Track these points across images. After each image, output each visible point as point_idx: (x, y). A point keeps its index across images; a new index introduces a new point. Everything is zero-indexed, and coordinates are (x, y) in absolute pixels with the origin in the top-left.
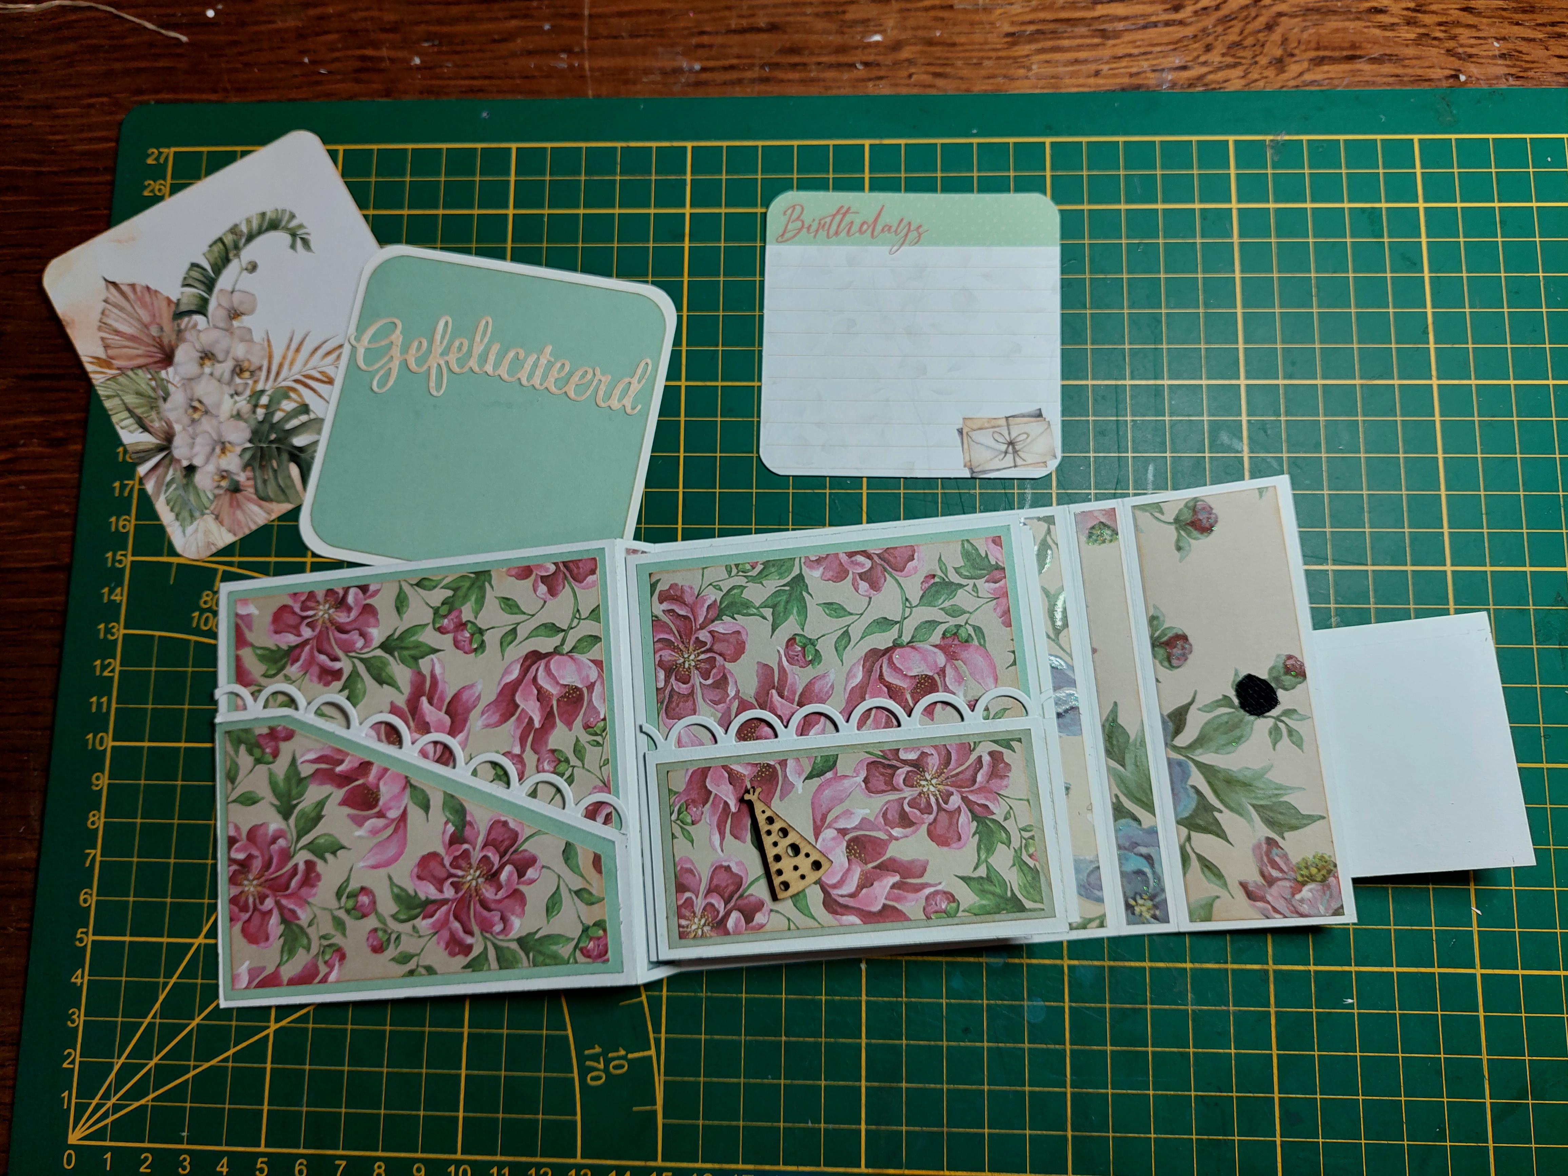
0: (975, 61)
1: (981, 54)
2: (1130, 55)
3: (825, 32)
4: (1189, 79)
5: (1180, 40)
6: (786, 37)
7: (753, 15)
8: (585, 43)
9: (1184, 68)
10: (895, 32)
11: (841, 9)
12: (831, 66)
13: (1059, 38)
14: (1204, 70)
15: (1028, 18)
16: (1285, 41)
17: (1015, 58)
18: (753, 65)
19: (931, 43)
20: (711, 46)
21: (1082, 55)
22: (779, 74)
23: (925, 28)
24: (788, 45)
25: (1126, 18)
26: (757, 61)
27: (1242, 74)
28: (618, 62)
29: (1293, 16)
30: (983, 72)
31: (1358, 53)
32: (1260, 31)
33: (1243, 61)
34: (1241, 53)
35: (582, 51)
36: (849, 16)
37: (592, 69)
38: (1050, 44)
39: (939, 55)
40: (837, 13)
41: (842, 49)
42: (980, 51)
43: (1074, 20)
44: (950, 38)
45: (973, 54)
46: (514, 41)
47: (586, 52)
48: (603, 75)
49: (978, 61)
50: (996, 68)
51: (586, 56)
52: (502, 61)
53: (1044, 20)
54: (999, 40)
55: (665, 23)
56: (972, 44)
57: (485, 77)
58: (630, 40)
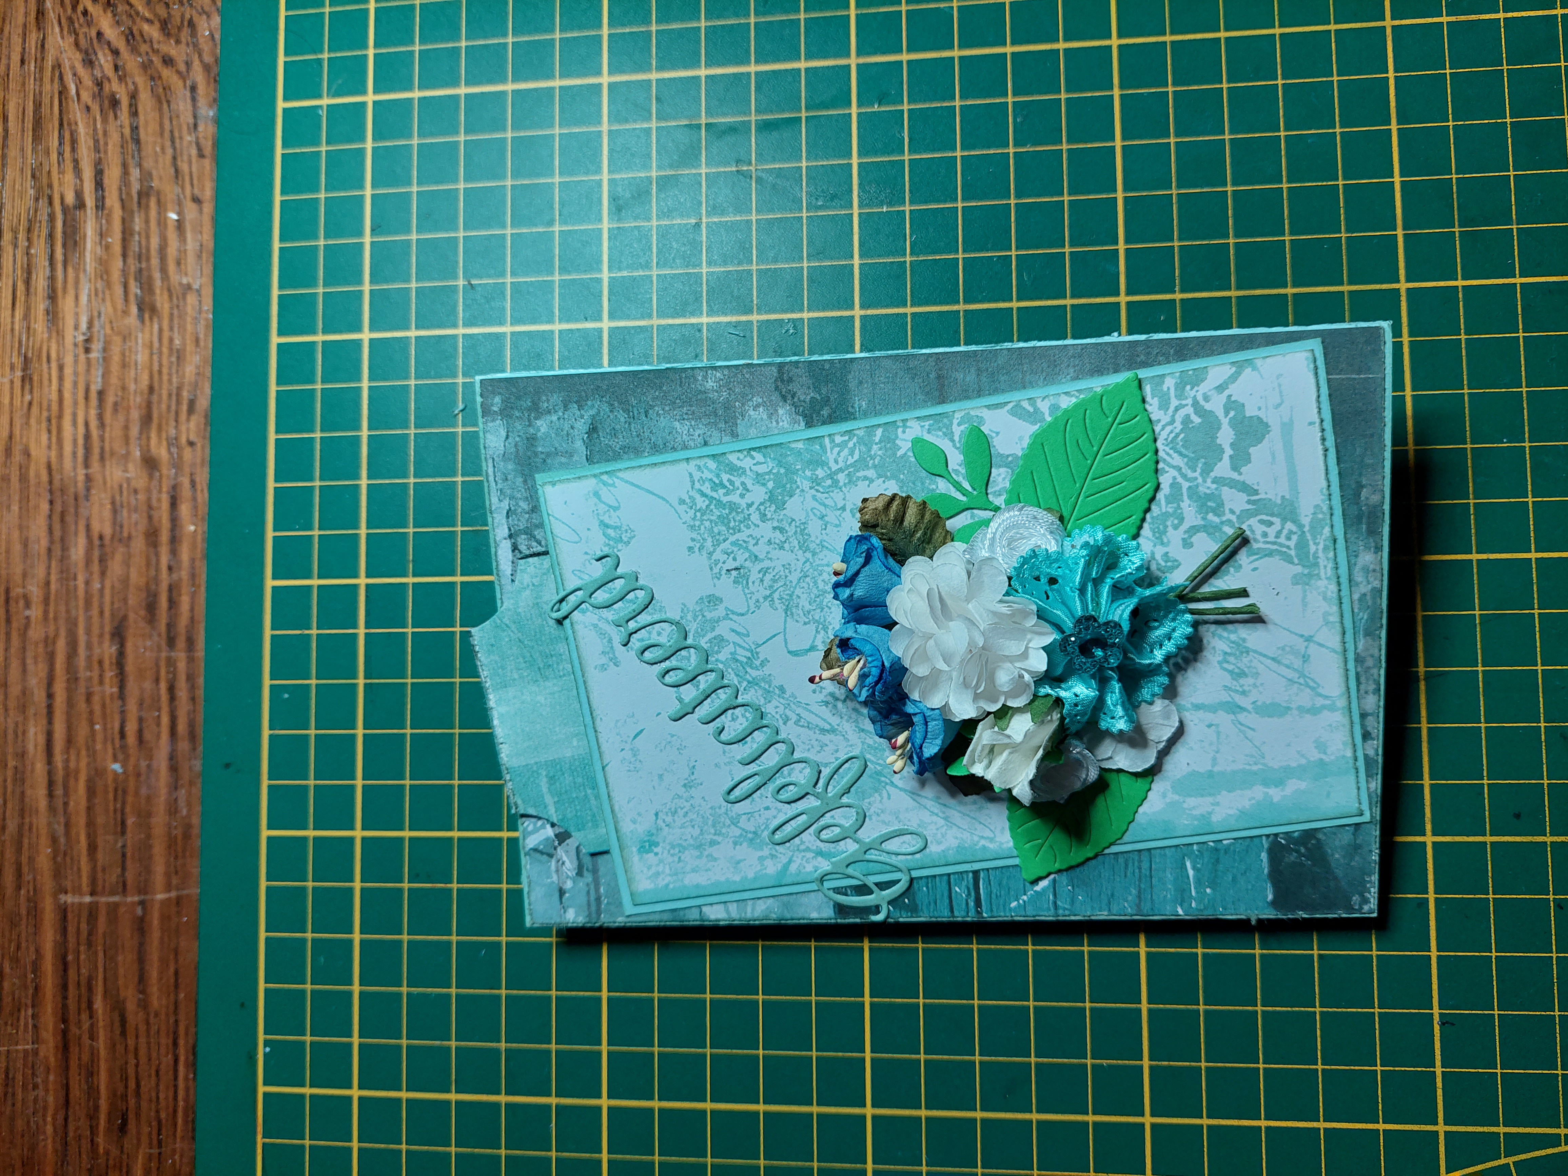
0: (174, 359)
1: (165, 350)
2: (174, 158)
3: (127, 564)
4: (208, 83)
5: (156, 97)
6: (132, 616)
7: (100, 662)
8: (129, 899)
9: (193, 89)
10: (131, 466)
11: (97, 542)
12: (174, 552)
13: (148, 250)
14: (196, 64)
15: (119, 290)
17: (171, 308)
18: (169, 659)
19: (147, 419)
20: (141, 720)
21: (172, 220)
22: (183, 621)
23: (126, 428)
24: (143, 613)
25: (125, 166)
26: (164, 655)
27: (205, 17)
28: (159, 849)
30: (190, 347)
33: (188, 16)
34: (177, 20)
35: (142, 903)
36: (108, 531)
37: (168, 888)
38: (155, 262)
39: (164, 406)
40: (102, 546)
41: (152, 538)
42: (161, 353)
43: (124, 232)
44: (142, 394)
45: (165, 362)
46: (124, 1002)
47: (142, 897)
48: (176, 873)
49: (175, 355)
50: (185, 330)
51: (148, 897)
52: (152, 1020)
53: (123, 271)
54: (147, 329)
55: (106, 786)
56: (151, 365)
57: (175, 1044)
58: (129, 835)
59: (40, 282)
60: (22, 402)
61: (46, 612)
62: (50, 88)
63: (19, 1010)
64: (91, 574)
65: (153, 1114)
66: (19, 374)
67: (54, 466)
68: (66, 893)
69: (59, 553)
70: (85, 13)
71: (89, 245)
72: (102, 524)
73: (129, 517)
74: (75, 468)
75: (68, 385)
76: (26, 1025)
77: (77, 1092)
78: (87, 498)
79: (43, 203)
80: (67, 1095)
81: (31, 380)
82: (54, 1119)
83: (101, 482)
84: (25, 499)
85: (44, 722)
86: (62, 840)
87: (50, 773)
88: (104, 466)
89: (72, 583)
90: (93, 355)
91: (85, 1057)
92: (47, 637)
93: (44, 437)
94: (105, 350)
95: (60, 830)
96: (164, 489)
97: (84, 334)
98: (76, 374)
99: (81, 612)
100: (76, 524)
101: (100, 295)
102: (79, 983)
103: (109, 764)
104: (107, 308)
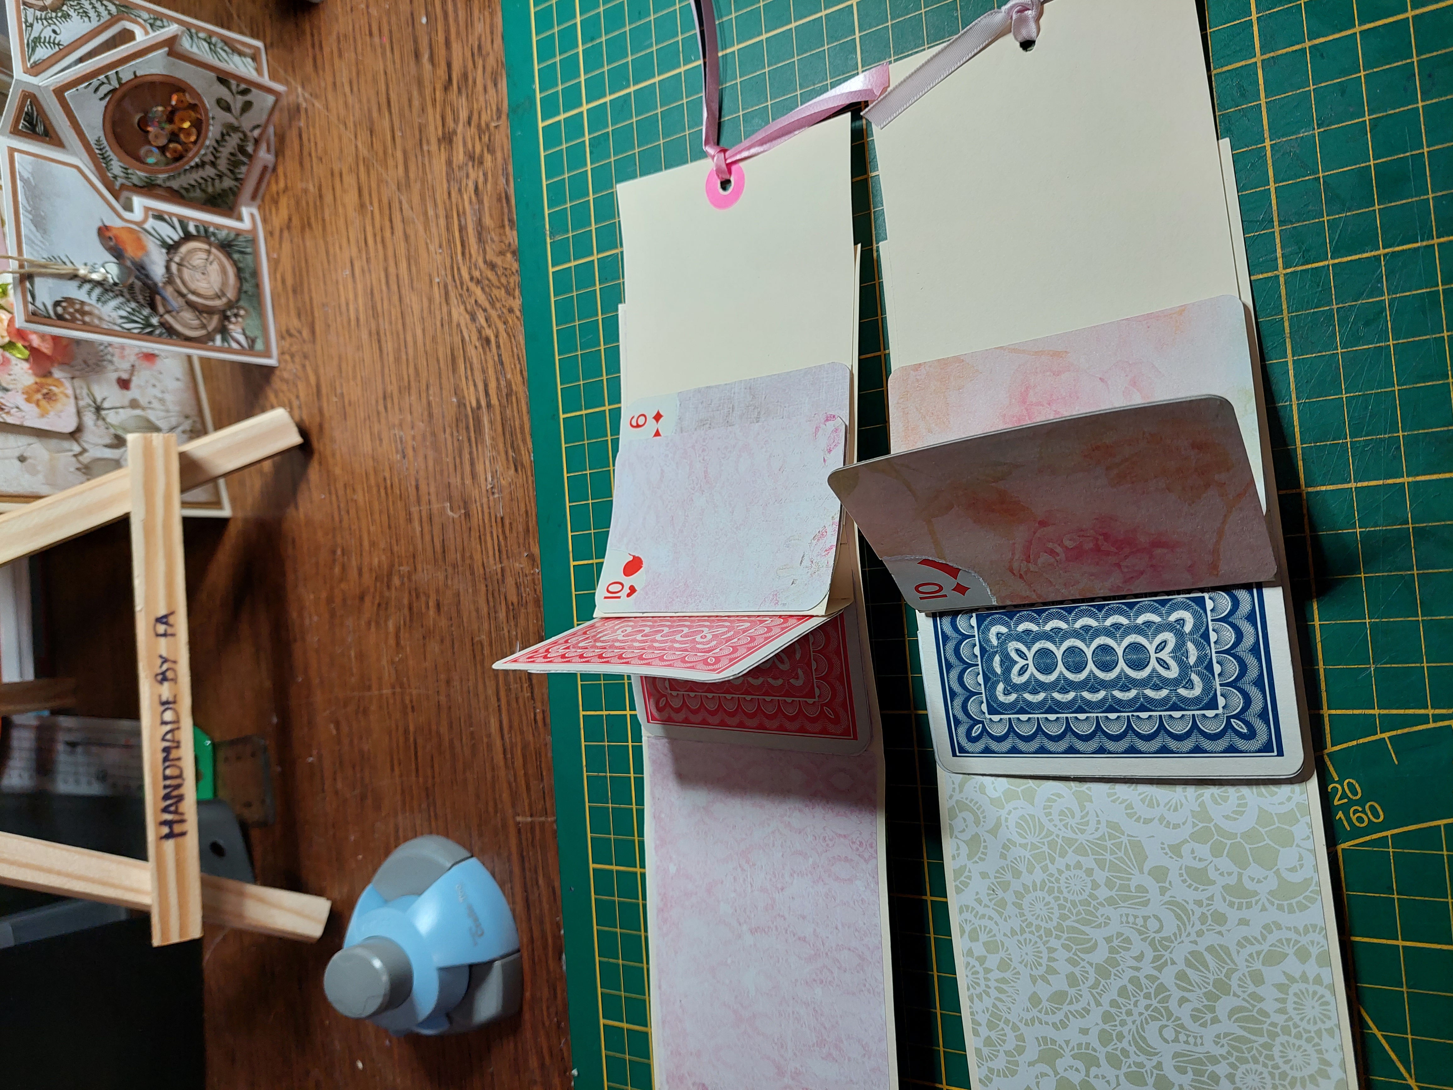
5: (508, 334)
7: (520, 678)
8: (549, 819)
10: (522, 561)
11: (511, 607)
13: (515, 429)
15: (504, 456)
16: (502, 253)
19: (527, 531)
23: (517, 538)
25: (498, 379)
29: (485, 251)
31: (503, 195)
32: (497, 274)
34: (512, 285)
35: (555, 821)
36: (515, 601)
38: (519, 436)
43: (502, 420)
46: (553, 881)
53: (504, 443)
55: (531, 752)
58: (545, 781)
59: (466, 457)
60: (466, 528)
61: (491, 651)
62: (457, 339)
66: (463, 511)
67: (485, 565)
68: (518, 815)
70: (468, 290)
71: (487, 431)
72: (513, 598)
73: (525, 591)
74: (495, 564)
75: (486, 515)
78: (503, 582)
79: (462, 409)
81: (469, 514)
83: (509, 571)
84: (474, 585)
85: (498, 714)
86: (514, 785)
87: (503, 745)
88: (509, 561)
90: (496, 496)
91: (538, 912)
93: (479, 548)
94: (501, 492)
95: (512, 779)
97: (491, 484)
98: (489, 508)
99: (508, 649)
100: (500, 598)
101: (495, 459)
102: (530, 869)
103: (531, 738)
104: (499, 467)
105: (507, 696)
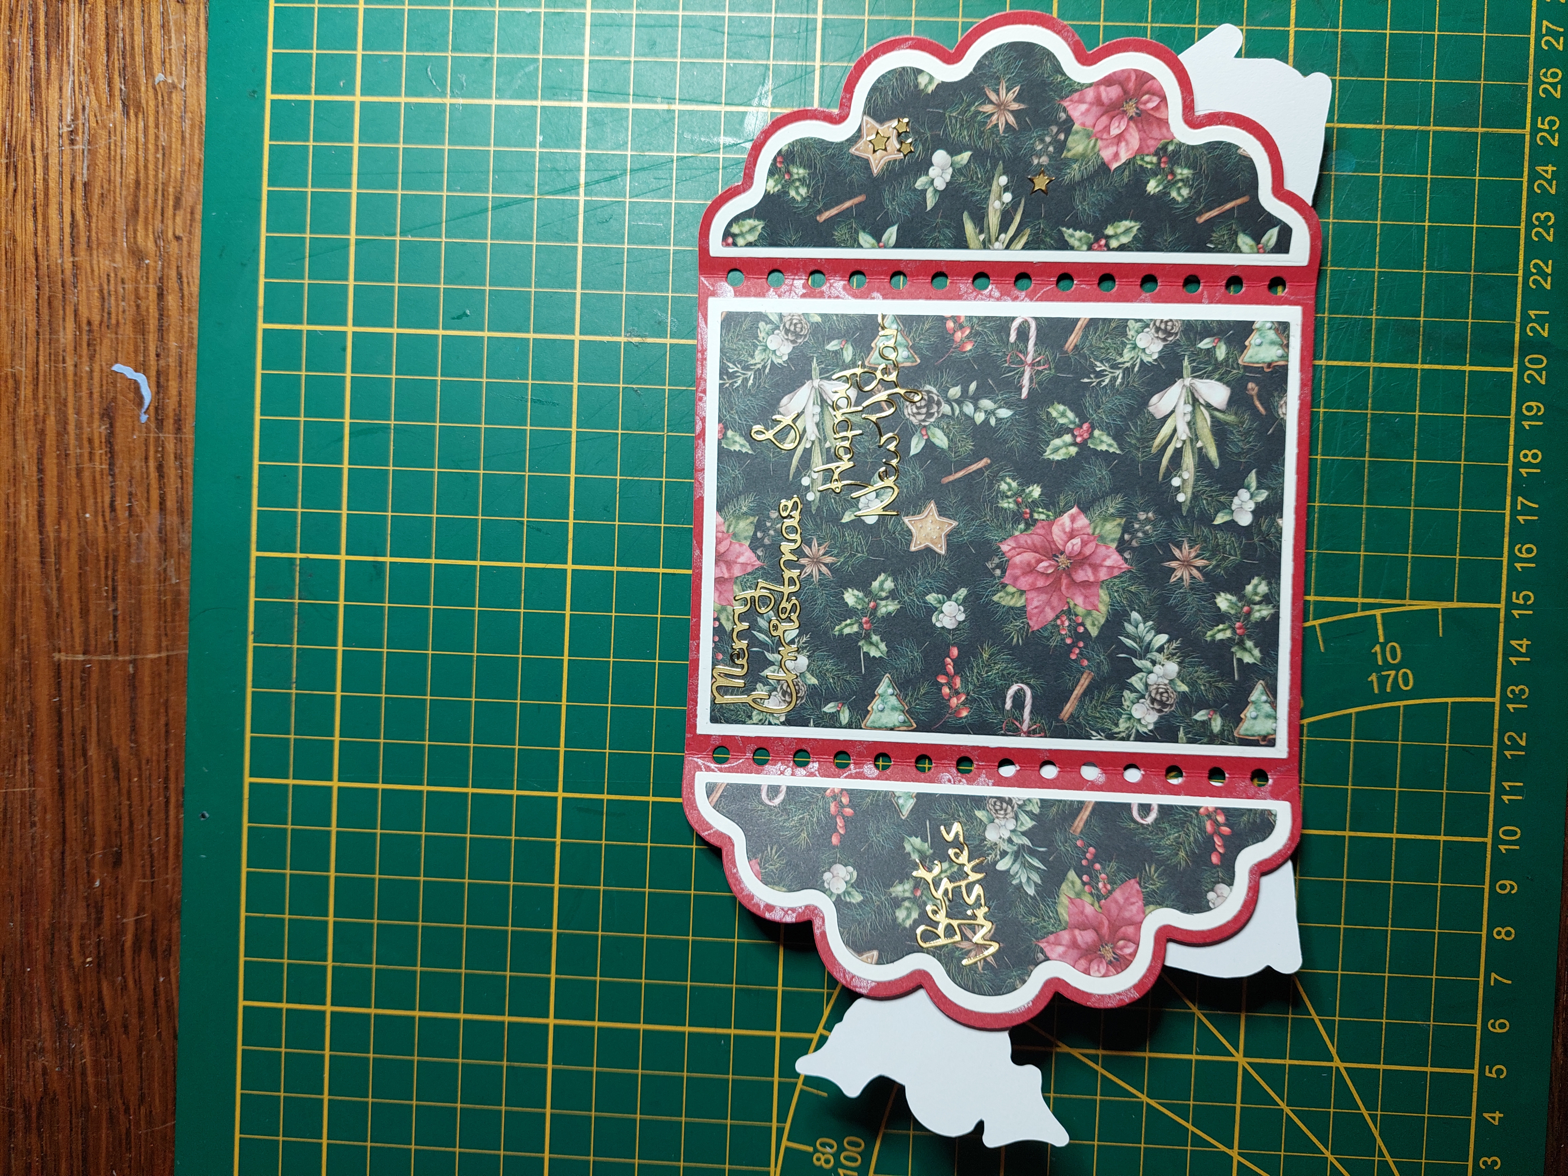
0: (160, 156)
1: (151, 147)
3: (115, 349)
6: (120, 397)
7: (90, 441)
8: (120, 658)
10: (118, 257)
11: (85, 328)
12: (162, 340)
13: (133, 48)
15: (103, 86)
17: (157, 106)
18: (157, 439)
19: (134, 212)
20: (130, 495)
21: (156, 20)
22: (171, 404)
23: (113, 219)
26: (153, 436)
28: (149, 614)
30: (176, 144)
35: (134, 662)
36: (96, 319)
37: (159, 649)
38: (139, 60)
39: (150, 200)
40: (90, 331)
41: (140, 326)
42: (146, 150)
43: (107, 29)
44: (128, 187)
45: (151, 158)
46: (117, 750)
47: (133, 657)
48: (166, 635)
49: (161, 151)
50: (171, 128)
51: (139, 657)
52: (144, 767)
53: (107, 66)
54: (133, 124)
55: (98, 555)
56: (137, 159)
57: (166, 788)
58: (120, 600)
59: (23, 72)
60: (7, 189)
61: (35, 392)
63: (16, 756)
64: (80, 357)
65: (145, 848)
67: (40, 253)
68: (60, 652)
69: (47, 336)
71: (72, 39)
72: (91, 310)
73: (117, 306)
74: (62, 256)
75: (53, 174)
76: (23, 771)
77: (74, 829)
78: (75, 285)
80: (64, 832)
81: (16, 167)
82: (52, 852)
83: (89, 270)
84: (12, 284)
85: (36, 495)
86: (55, 604)
87: (42, 541)
88: (91, 255)
89: (61, 365)
90: (79, 147)
91: (81, 797)
92: (36, 415)
93: (31, 224)
94: (89, 143)
95: (54, 595)
96: (151, 281)
97: (69, 126)
98: (61, 165)
99: (71, 393)
100: (64, 309)
101: (84, 89)
102: (73, 733)
103: (100, 533)
104: (91, 102)
105: (59, 465)
